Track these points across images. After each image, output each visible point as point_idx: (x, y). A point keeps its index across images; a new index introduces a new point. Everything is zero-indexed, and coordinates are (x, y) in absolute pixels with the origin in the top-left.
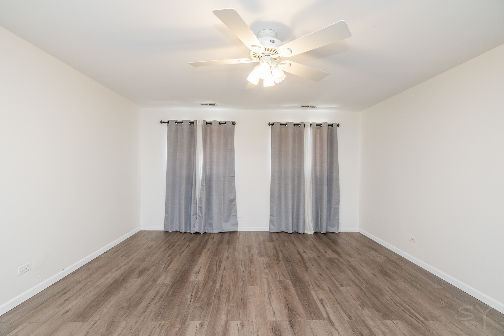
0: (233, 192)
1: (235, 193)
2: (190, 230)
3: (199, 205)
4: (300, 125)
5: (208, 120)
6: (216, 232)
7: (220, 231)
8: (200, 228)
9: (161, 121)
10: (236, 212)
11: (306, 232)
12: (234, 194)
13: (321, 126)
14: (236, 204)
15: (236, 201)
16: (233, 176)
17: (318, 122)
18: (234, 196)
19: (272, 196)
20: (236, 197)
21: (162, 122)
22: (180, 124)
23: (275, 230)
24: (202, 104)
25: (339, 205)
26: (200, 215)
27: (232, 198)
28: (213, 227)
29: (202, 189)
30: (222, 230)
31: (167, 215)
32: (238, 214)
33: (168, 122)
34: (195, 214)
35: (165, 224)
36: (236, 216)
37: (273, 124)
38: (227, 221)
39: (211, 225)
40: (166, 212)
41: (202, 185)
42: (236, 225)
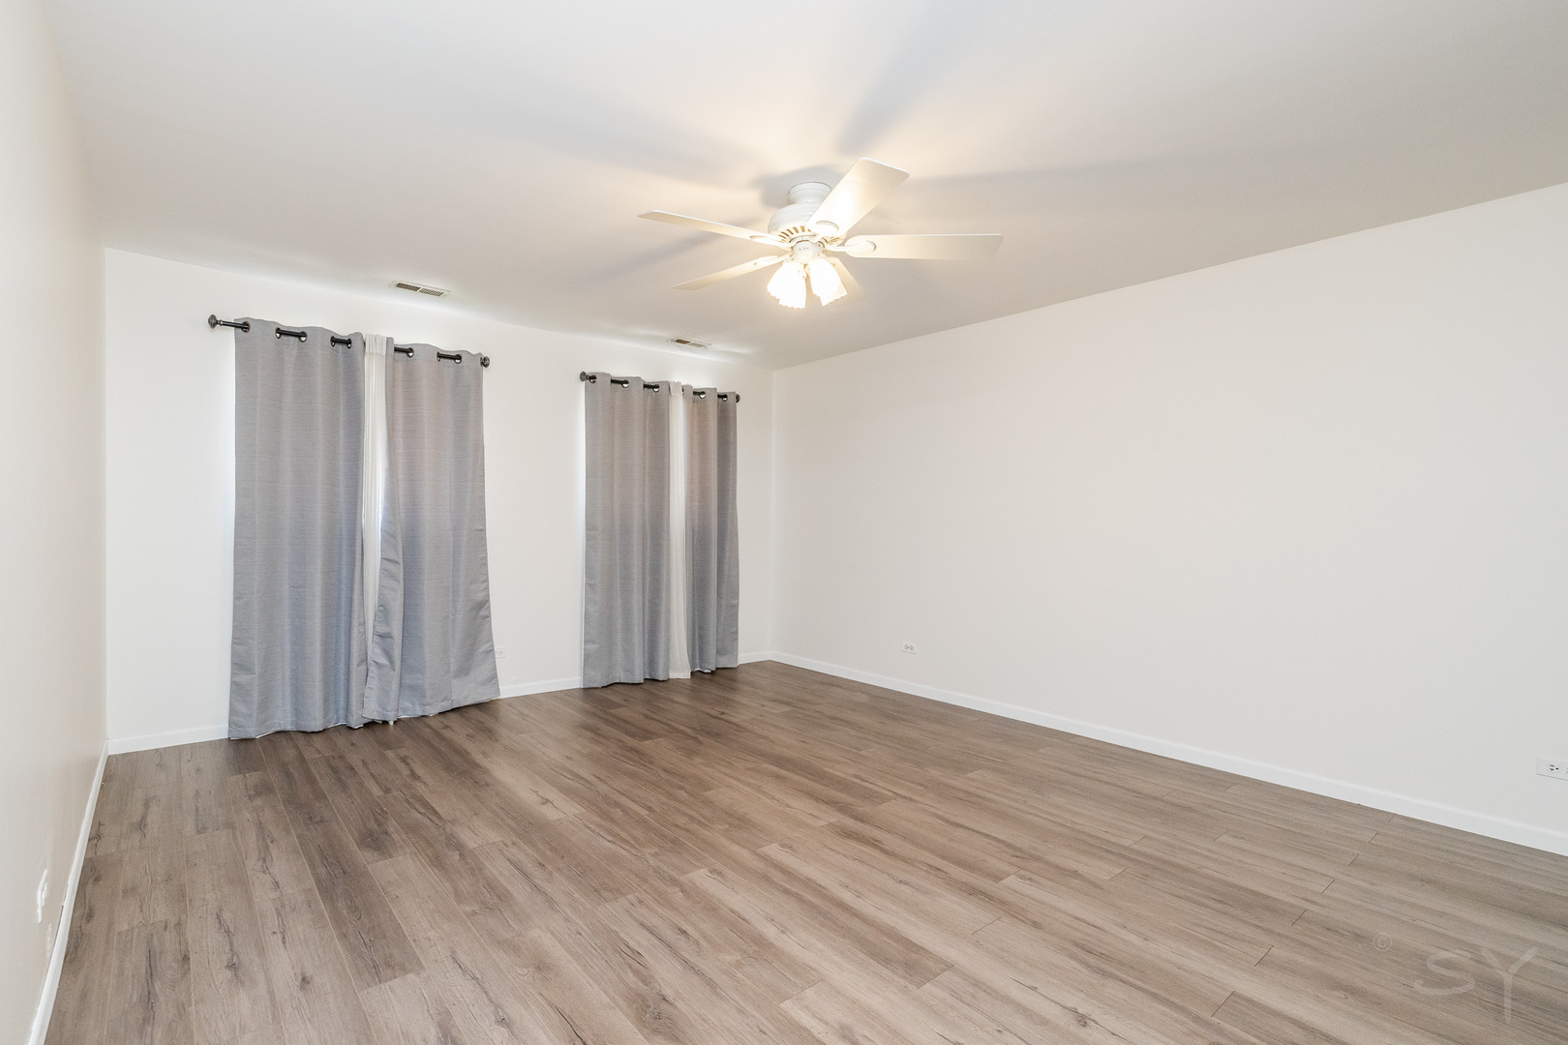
0: (483, 579)
1: (486, 581)
2: (346, 717)
3: (374, 626)
4: (657, 387)
5: (402, 341)
6: (431, 711)
7: (447, 706)
8: (383, 706)
9: (213, 317)
10: (490, 639)
11: (673, 675)
12: (484, 585)
13: (702, 396)
14: (488, 616)
15: (489, 607)
16: (482, 527)
17: (698, 385)
18: (485, 593)
19: (590, 586)
20: (488, 595)
21: (214, 322)
22: (292, 338)
23: (599, 681)
24: (400, 285)
25: (738, 598)
26: (383, 660)
27: (479, 597)
28: (424, 696)
29: (386, 573)
30: (452, 704)
31: (243, 678)
32: (497, 648)
33: (244, 326)
34: (364, 660)
35: (233, 711)
36: (491, 651)
37: (593, 378)
38: (464, 671)
39: (417, 690)
40: (239, 665)
41: (384, 559)
42: (493, 679)
